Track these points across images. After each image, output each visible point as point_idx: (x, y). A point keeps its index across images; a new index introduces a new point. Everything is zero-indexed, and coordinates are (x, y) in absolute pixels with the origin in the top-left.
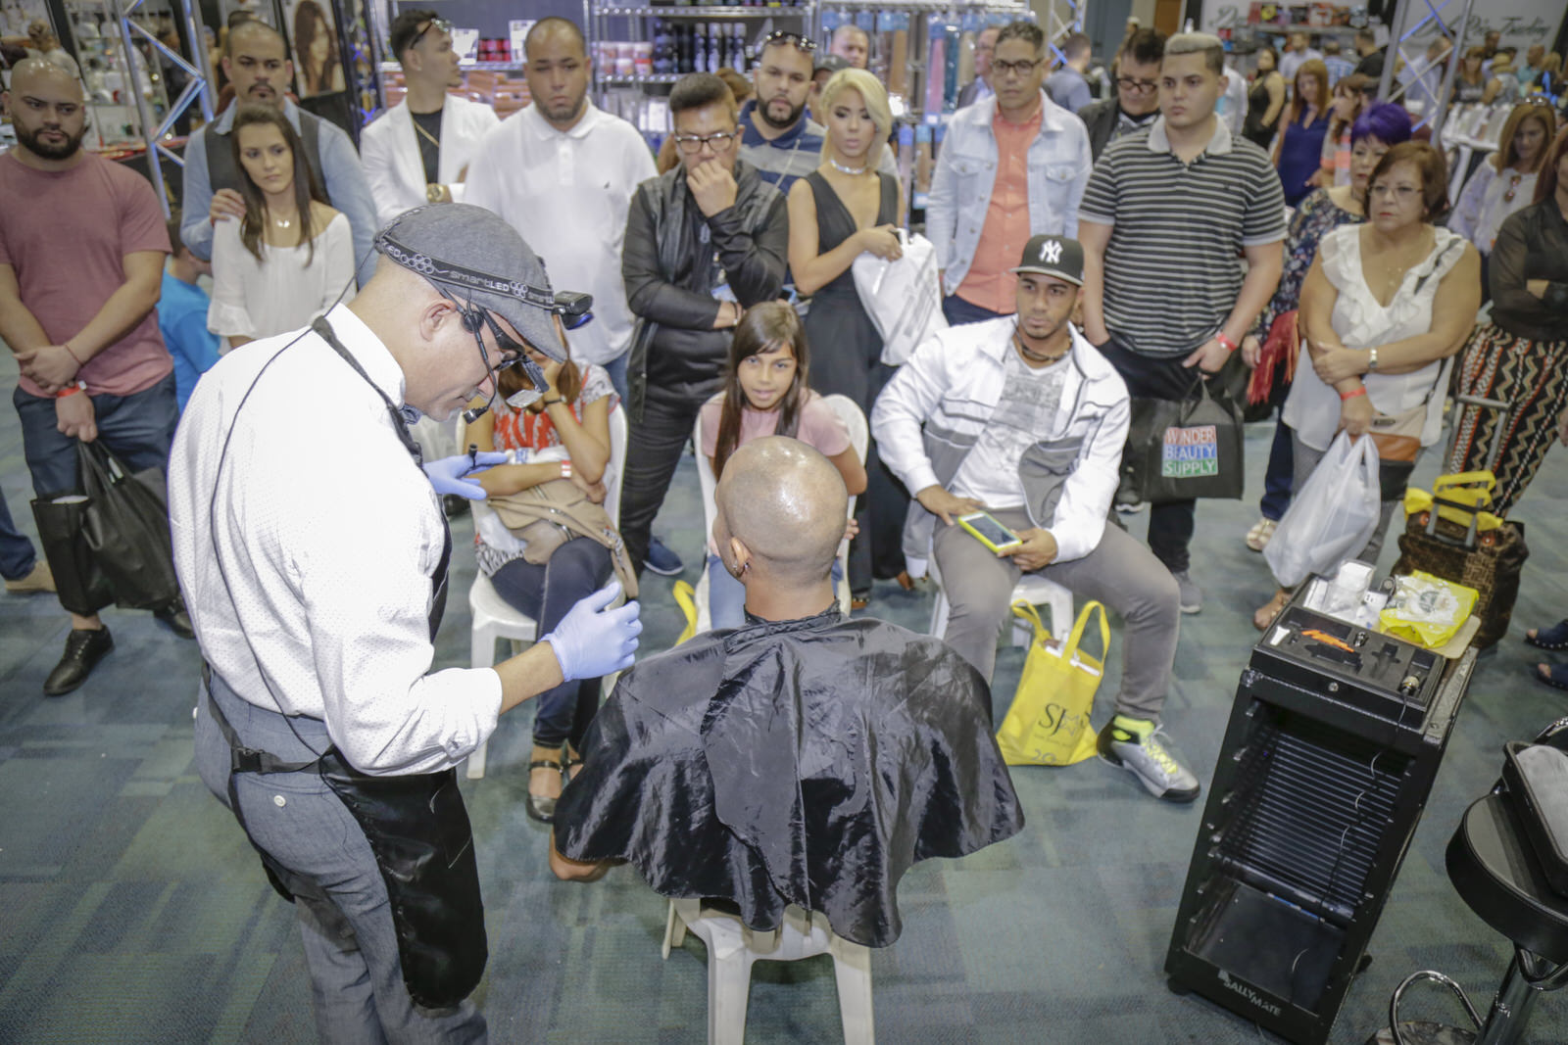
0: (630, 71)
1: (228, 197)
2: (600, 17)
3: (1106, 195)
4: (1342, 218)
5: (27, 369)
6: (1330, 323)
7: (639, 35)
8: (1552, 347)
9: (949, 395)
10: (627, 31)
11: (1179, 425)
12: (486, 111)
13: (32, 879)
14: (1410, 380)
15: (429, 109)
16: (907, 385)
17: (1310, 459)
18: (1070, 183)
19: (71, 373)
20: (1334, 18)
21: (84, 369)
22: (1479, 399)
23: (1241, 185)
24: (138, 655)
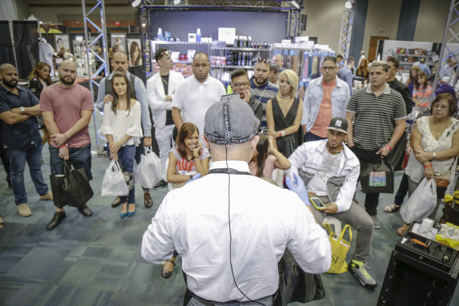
0: (220, 64)
1: (109, 97)
2: (213, 50)
3: (354, 105)
5: (53, 139)
6: (420, 145)
7: (223, 55)
9: (307, 161)
10: (220, 54)
11: (374, 171)
12: (180, 75)
13: (37, 283)
14: (446, 163)
15: (165, 74)
16: (294, 158)
18: (344, 101)
19: (65, 142)
20: (422, 53)
21: (69, 140)
23: (393, 103)
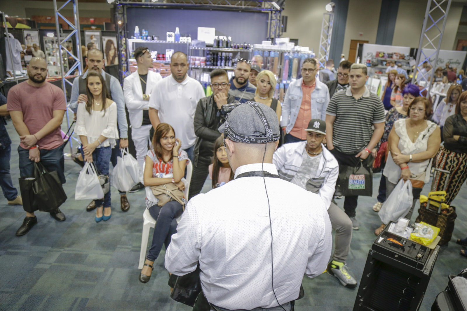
0: (199, 65)
1: (83, 96)
2: (192, 50)
3: (334, 108)
4: (401, 116)
5: (23, 141)
6: (398, 147)
7: (202, 55)
8: (461, 155)
9: (286, 163)
10: (199, 54)
11: (354, 174)
12: (158, 75)
13: (6, 292)
14: (421, 164)
15: (144, 73)
17: (392, 187)
18: (323, 104)
19: (35, 143)
20: (400, 57)
21: (39, 142)
22: (440, 170)
23: (372, 106)
24: (44, 226)
